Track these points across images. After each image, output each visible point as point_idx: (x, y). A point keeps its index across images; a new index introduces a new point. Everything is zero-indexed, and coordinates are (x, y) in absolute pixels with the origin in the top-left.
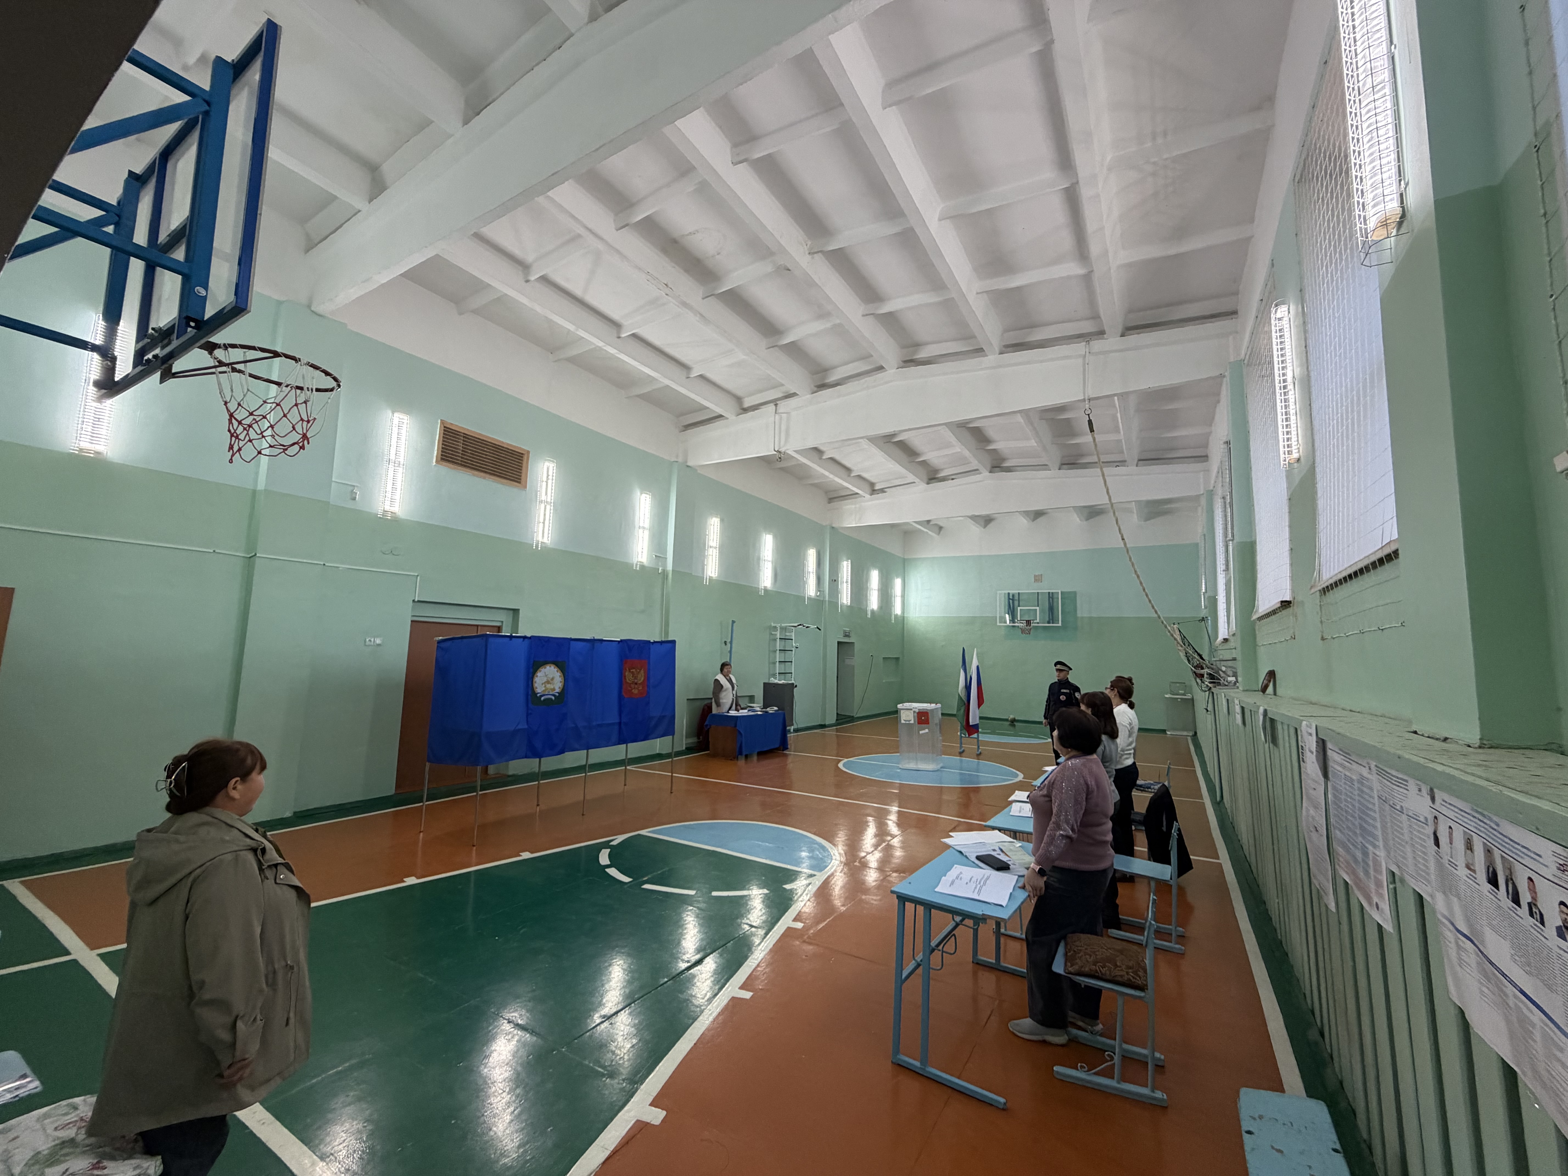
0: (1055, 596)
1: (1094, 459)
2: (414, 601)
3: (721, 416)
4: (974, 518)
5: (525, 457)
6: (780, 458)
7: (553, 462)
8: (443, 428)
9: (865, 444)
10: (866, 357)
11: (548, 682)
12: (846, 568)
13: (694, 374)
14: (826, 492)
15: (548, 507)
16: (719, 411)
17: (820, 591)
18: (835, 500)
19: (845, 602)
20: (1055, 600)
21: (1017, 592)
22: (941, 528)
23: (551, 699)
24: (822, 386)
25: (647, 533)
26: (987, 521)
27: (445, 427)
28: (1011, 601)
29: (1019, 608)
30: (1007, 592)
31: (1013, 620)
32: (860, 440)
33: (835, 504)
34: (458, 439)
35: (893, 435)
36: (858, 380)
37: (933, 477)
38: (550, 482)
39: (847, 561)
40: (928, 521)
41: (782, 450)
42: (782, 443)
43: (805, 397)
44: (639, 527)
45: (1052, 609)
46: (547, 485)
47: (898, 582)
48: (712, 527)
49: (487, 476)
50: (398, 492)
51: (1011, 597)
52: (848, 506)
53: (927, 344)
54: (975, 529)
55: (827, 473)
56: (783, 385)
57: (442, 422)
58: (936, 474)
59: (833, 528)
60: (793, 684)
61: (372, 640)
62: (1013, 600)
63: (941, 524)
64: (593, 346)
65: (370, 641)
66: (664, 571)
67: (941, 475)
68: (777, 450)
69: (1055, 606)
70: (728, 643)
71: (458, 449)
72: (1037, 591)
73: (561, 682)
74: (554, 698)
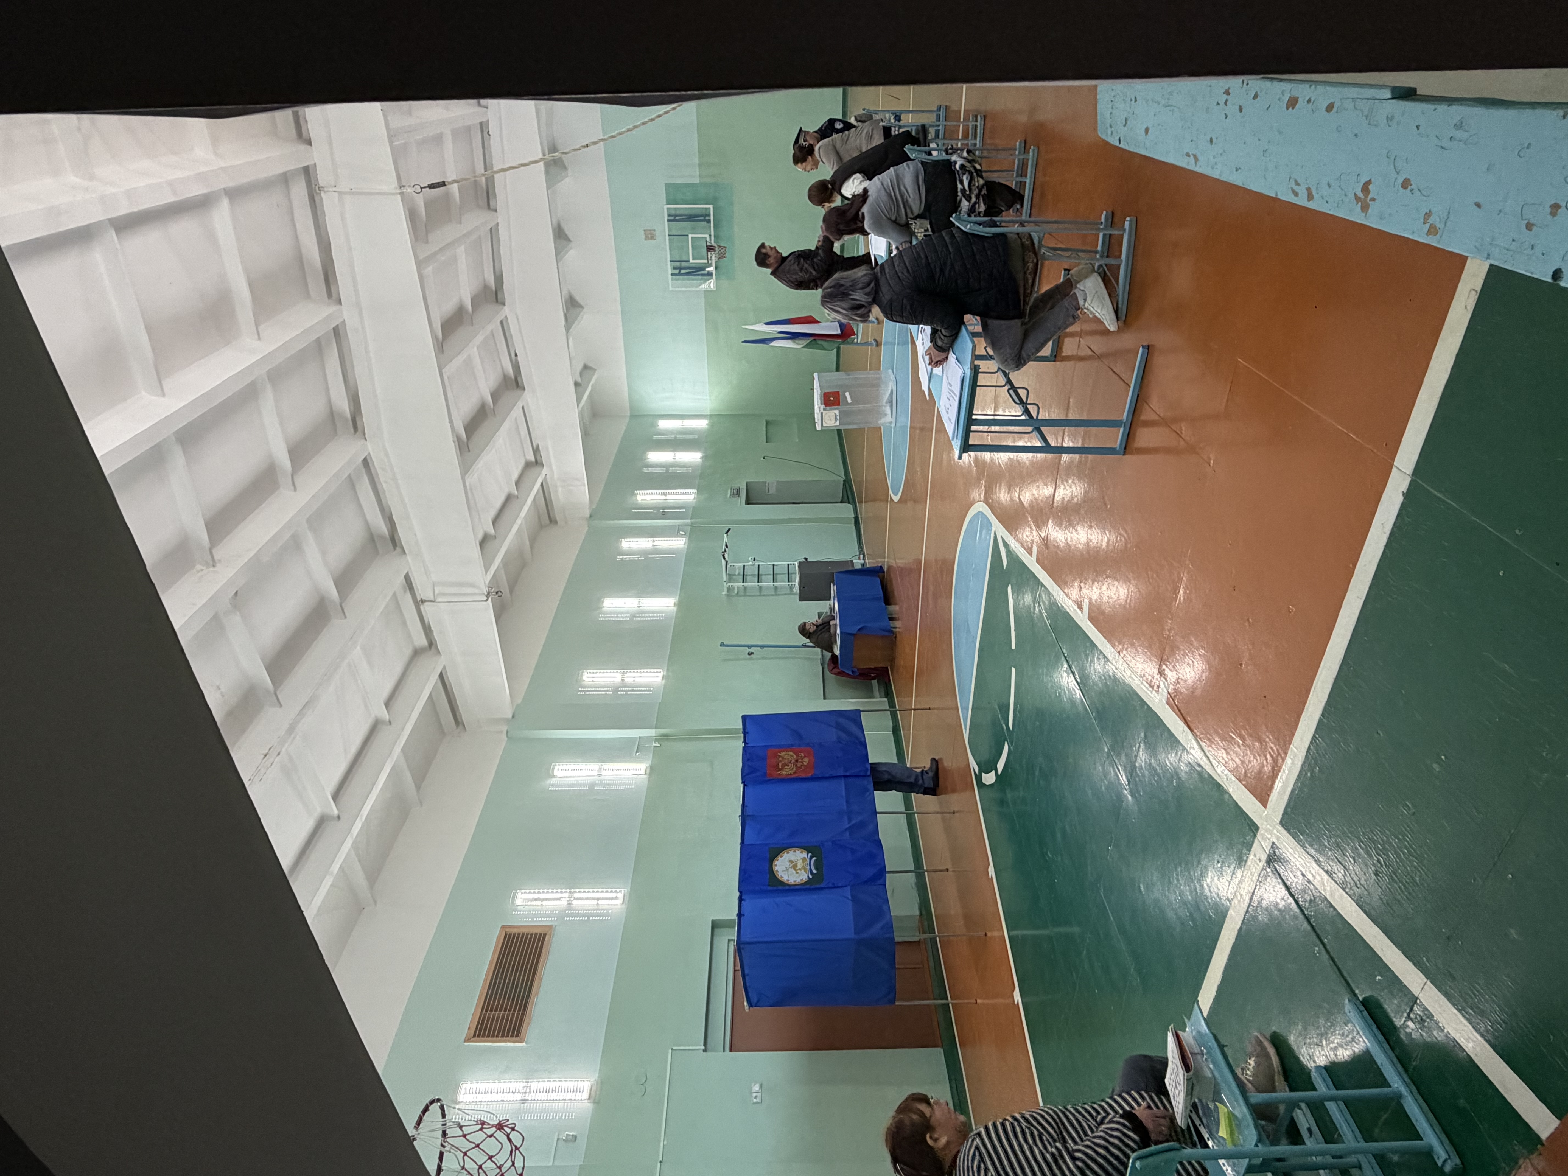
0: (673, 212)
1: (481, 180)
2: (705, 1051)
3: (441, 676)
4: (569, 323)
5: (509, 931)
6: (497, 593)
7: (515, 894)
8: (476, 1039)
9: (471, 479)
10: (351, 483)
11: (795, 866)
12: (646, 497)
13: (384, 714)
14: (541, 527)
15: (576, 895)
16: (434, 678)
17: (678, 532)
18: (552, 516)
19: (692, 497)
20: (678, 212)
21: (669, 263)
22: (586, 367)
23: (815, 861)
24: (394, 541)
25: (606, 766)
26: (572, 305)
28: (683, 271)
29: (691, 261)
30: (670, 277)
32: (467, 484)
33: (558, 517)
34: (489, 1018)
35: (458, 439)
36: (384, 492)
37: (514, 384)
38: (542, 896)
39: (636, 495)
40: (576, 384)
41: (485, 590)
42: (476, 591)
43: (411, 564)
44: (600, 775)
45: (691, 217)
46: (547, 899)
47: (664, 424)
48: (595, 679)
49: (537, 978)
50: (564, 1085)
51: (677, 271)
52: (560, 497)
53: (329, 401)
54: (586, 320)
55: (515, 528)
56: (394, 594)
57: (467, 1040)
58: (510, 378)
59: (591, 516)
60: (800, 563)
61: (754, 1095)
62: (680, 269)
63: (579, 367)
64: (353, 852)
65: (756, 1097)
66: (656, 740)
67: (510, 371)
68: (486, 598)
69: (687, 212)
70: (751, 650)
71: (503, 1017)
72: (667, 238)
73: (795, 851)
74: (814, 859)
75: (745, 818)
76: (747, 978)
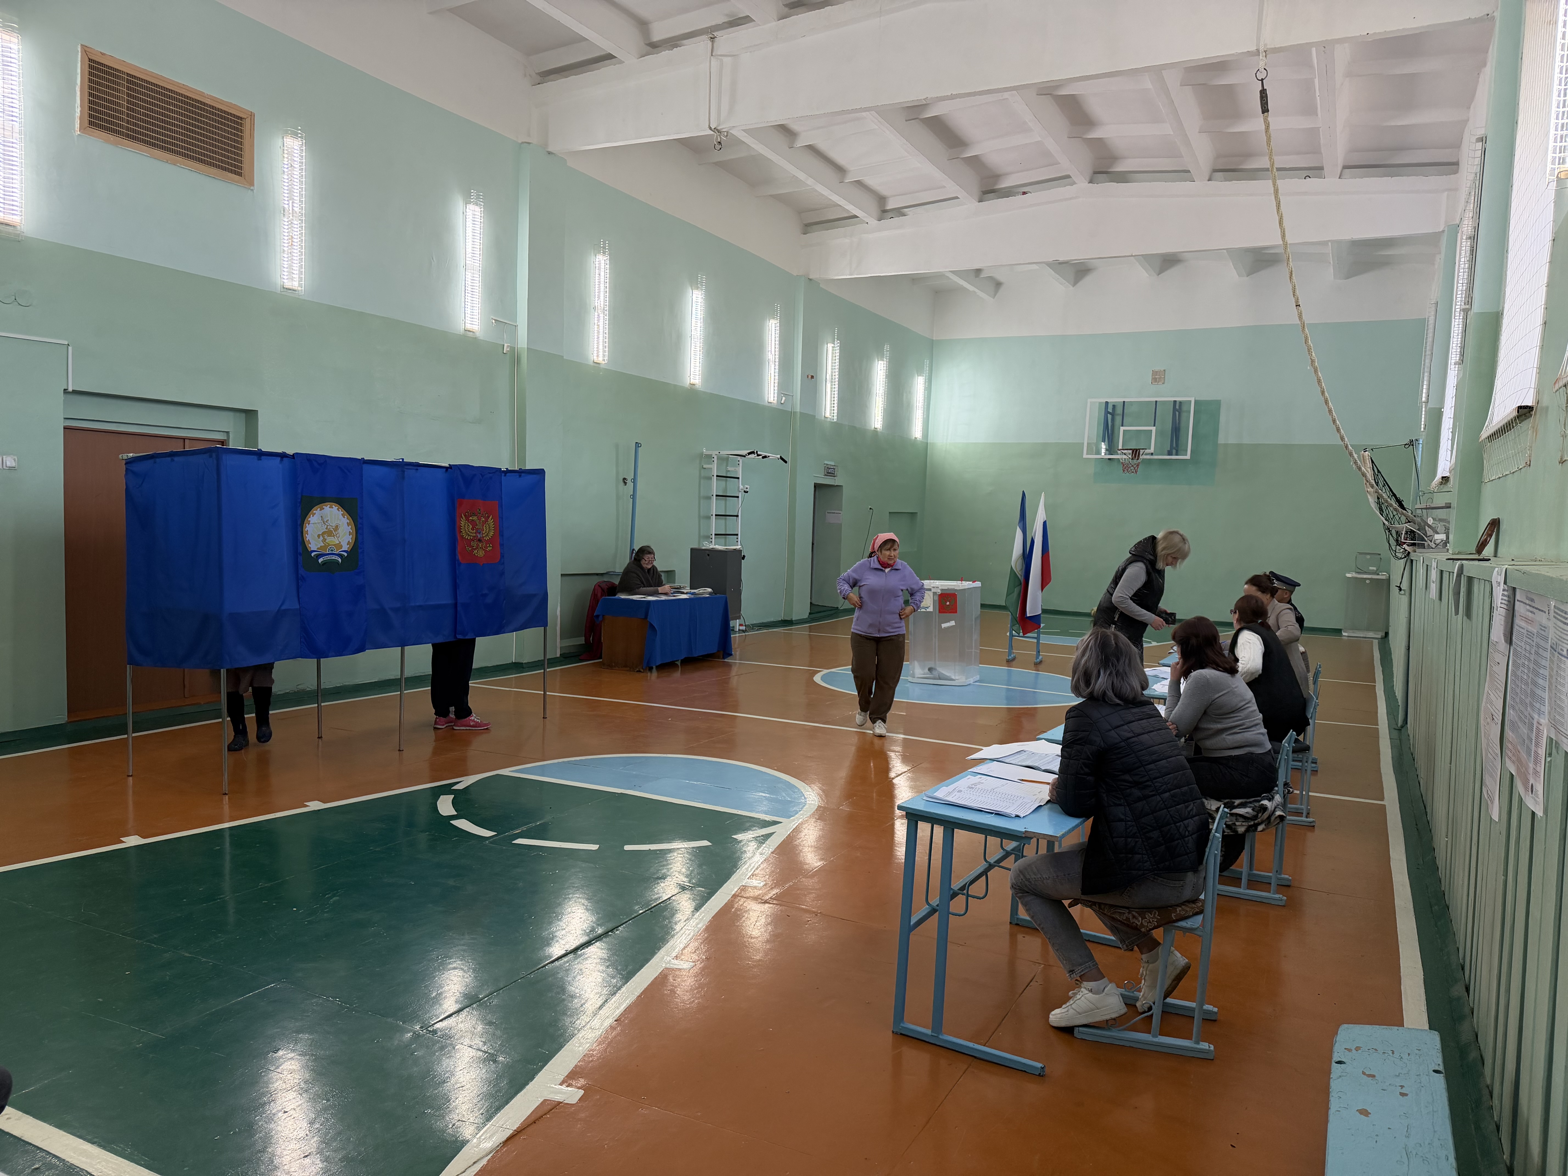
0: (1184, 408)
1: (1264, 162)
2: (66, 391)
3: (610, 57)
4: (1059, 266)
5: (247, 123)
6: (719, 143)
7: (300, 136)
8: (87, 62)
9: (870, 120)
11: (329, 533)
12: (831, 355)
14: (801, 212)
15: (296, 225)
16: (607, 47)
17: (785, 394)
18: (815, 226)
19: (828, 414)
20: (1184, 415)
21: (1122, 400)
22: (998, 285)
23: (336, 562)
24: (798, 6)
25: (479, 276)
26: (1079, 272)
27: (90, 60)
28: (1109, 416)
29: (1122, 429)
30: (1104, 400)
31: (1111, 450)
32: (864, 114)
33: (816, 236)
34: (118, 84)
35: (924, 106)
37: (989, 188)
38: (296, 174)
39: (833, 342)
40: (978, 271)
41: (723, 127)
42: (724, 113)
43: (765, 26)
44: (467, 266)
45: (1177, 431)
46: (293, 181)
47: (919, 382)
48: (596, 271)
49: (179, 159)
50: (16, 185)
51: (1110, 410)
52: (839, 240)
54: (1058, 288)
55: (801, 176)
57: (85, 50)
58: (995, 183)
59: (811, 280)
60: (740, 551)
62: (1113, 414)
63: (1000, 277)
66: (513, 349)
67: (1005, 184)
68: (713, 128)
69: (1183, 424)
70: (629, 482)
71: (119, 105)
72: (1155, 399)
73: (350, 533)
74: (340, 560)
75: (400, 466)
76: (169, 459)
